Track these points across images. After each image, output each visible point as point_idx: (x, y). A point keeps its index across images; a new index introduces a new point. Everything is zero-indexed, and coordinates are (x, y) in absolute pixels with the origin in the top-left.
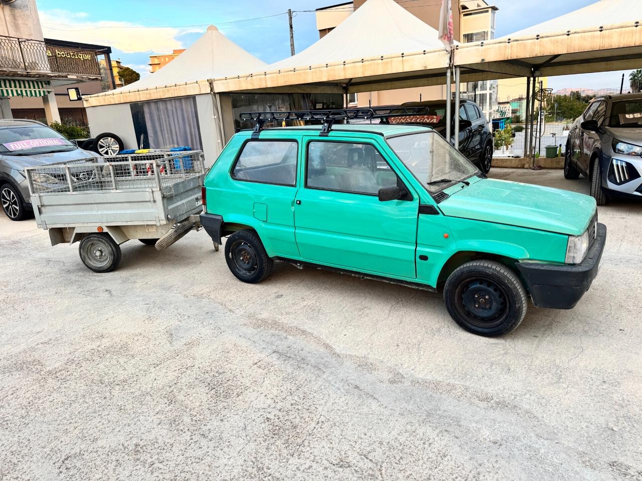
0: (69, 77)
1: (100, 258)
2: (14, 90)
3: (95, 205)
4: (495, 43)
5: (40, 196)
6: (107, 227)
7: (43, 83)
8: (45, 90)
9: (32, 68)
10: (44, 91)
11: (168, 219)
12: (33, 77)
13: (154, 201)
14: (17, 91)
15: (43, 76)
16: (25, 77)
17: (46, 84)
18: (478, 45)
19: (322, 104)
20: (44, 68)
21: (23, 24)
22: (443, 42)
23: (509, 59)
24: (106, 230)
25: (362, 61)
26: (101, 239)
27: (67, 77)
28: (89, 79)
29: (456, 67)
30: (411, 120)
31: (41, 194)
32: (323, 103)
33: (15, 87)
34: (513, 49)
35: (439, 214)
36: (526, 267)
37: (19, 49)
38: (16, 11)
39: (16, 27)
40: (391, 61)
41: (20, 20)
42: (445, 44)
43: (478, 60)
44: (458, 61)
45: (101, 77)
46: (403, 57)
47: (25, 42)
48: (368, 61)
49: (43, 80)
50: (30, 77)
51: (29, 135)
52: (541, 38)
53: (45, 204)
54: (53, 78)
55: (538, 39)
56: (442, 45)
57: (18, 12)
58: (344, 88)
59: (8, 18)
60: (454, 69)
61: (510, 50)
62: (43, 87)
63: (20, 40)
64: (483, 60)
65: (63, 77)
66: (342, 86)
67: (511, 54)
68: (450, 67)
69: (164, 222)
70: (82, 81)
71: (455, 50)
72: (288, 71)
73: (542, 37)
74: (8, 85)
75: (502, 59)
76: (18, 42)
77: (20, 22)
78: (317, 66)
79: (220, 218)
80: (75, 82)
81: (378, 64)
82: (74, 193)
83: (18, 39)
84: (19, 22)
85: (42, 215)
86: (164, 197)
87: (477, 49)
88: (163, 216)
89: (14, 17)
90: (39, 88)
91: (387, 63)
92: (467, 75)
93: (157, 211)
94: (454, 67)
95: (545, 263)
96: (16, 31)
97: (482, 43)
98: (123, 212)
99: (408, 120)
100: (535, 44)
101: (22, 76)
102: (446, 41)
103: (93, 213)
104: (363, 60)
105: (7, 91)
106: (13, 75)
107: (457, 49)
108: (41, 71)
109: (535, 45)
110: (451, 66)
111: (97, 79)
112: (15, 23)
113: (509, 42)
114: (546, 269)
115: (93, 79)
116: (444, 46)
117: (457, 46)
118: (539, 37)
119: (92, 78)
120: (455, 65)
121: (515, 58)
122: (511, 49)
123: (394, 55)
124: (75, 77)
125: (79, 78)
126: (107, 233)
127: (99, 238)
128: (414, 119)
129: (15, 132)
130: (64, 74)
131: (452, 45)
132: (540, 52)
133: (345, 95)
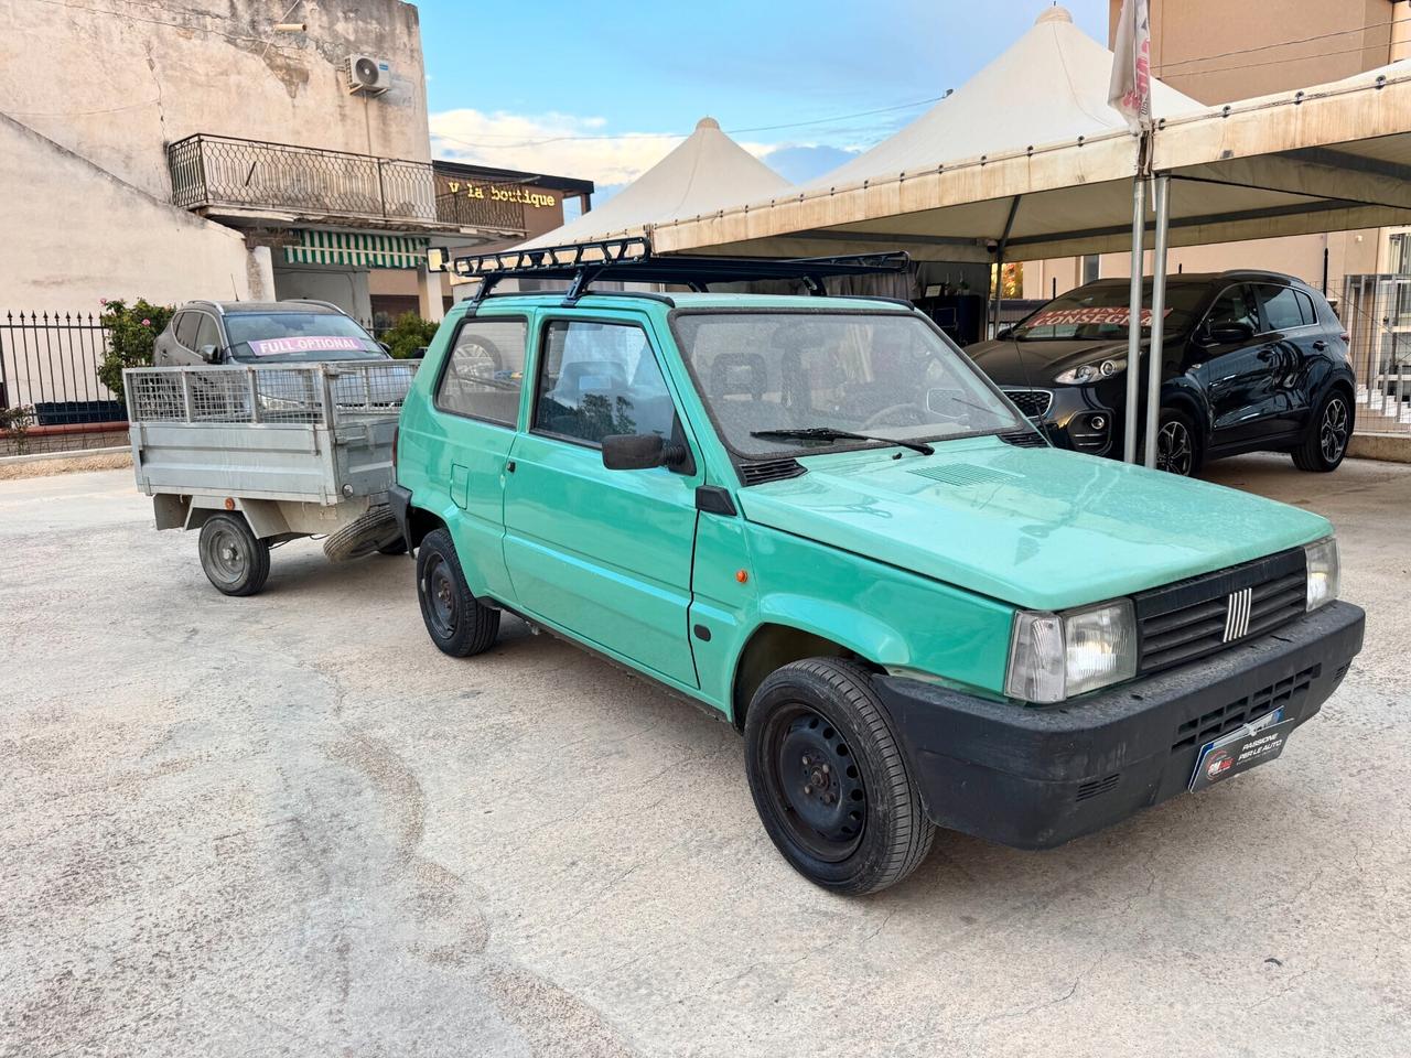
0: (462, 230)
1: (233, 565)
2: (362, 252)
3: (226, 452)
4: (1260, 108)
5: (142, 428)
6: (241, 499)
7: (417, 242)
8: (419, 255)
9: (403, 213)
10: (416, 258)
11: (342, 492)
12: (397, 229)
13: (318, 452)
14: (367, 255)
15: (415, 228)
16: (383, 228)
17: (421, 243)
18: (1215, 116)
19: (939, 287)
20: (426, 215)
21: (397, 132)
22: (1123, 113)
23: (1298, 146)
24: (239, 507)
25: (941, 170)
26: (232, 526)
27: (458, 231)
28: (501, 236)
29: (1158, 174)
30: (1092, 318)
31: (145, 424)
32: (943, 285)
33: (366, 248)
34: (1308, 119)
35: (735, 514)
36: (900, 690)
37: (378, 176)
38: (390, 109)
39: (385, 138)
40: (1003, 167)
41: (394, 126)
42: (1127, 117)
43: (1213, 154)
44: (1163, 159)
45: (525, 233)
46: (1030, 155)
47: (388, 163)
48: (951, 168)
49: (419, 237)
50: (390, 229)
51: (302, 329)
52: (1388, 84)
53: (151, 444)
54: (433, 232)
55: (1379, 87)
56: (1119, 120)
57: (392, 111)
58: (991, 249)
59: (373, 123)
60: (1153, 182)
61: (1299, 123)
62: (415, 248)
63: (382, 161)
64: (1227, 153)
65: (451, 230)
66: (984, 246)
67: (1303, 132)
68: (1142, 177)
69: (333, 500)
70: (489, 240)
71: (1157, 131)
72: (790, 202)
73: (1394, 82)
74: (352, 243)
75: (1280, 149)
76: (376, 165)
77: (394, 128)
78: (847, 187)
79: (405, 495)
80: (476, 241)
81: (973, 174)
82: (193, 425)
83: (379, 159)
84: (391, 130)
85: (146, 466)
86: (336, 446)
87: (1211, 126)
88: (331, 486)
89: (384, 119)
90: (407, 251)
91: (993, 171)
92: (1305, 215)
93: (322, 474)
94: (1153, 176)
95: (957, 687)
96: (384, 147)
97: (1227, 108)
98: (268, 470)
99: (1084, 317)
100: (1371, 101)
101: (376, 227)
102: (1130, 110)
103: (222, 469)
104: (941, 167)
105: (350, 254)
106: (361, 226)
107: (1161, 128)
108: (419, 220)
109: (1370, 106)
110: (1146, 172)
111: (515, 236)
112: (384, 132)
113: (1298, 103)
114: (947, 705)
115: (509, 237)
116: (1126, 124)
117: (1162, 121)
118: (1382, 83)
119: (507, 233)
120: (1155, 168)
121: (1314, 143)
122: (1304, 120)
123: (1009, 154)
124: (474, 232)
125: (482, 234)
126: (240, 513)
127: (229, 521)
128: (1098, 317)
129: (278, 322)
130: (454, 226)
131: (1145, 119)
132: (1386, 125)
133: (995, 267)
